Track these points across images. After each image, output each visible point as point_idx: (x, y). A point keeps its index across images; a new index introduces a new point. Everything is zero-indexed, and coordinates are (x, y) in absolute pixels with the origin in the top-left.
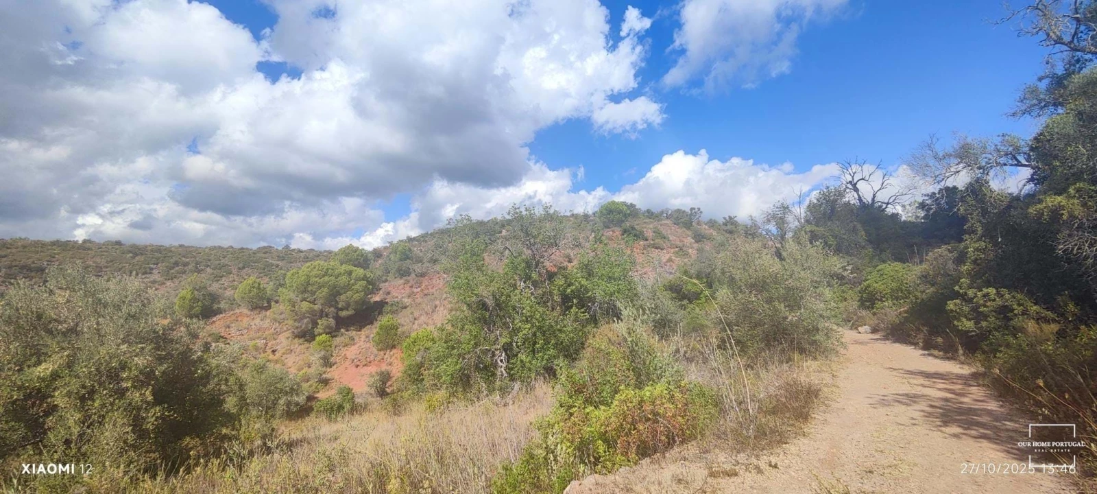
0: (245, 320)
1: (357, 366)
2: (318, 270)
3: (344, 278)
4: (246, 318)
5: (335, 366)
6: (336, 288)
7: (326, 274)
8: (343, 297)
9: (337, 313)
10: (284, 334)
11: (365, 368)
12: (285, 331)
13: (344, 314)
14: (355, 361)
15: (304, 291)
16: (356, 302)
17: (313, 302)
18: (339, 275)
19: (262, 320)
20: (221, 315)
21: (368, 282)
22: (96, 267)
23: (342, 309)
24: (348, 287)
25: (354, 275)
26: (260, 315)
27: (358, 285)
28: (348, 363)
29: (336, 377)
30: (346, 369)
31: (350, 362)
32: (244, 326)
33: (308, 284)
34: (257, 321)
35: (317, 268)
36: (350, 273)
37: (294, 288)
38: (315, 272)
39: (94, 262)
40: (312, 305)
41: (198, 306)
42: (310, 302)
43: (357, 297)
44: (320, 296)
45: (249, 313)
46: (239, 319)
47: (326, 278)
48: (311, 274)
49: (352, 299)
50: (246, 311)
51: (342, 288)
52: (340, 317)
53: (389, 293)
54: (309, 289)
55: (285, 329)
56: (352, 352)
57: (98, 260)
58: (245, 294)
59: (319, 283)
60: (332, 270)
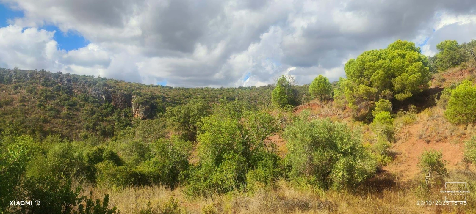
0: (317, 109)
1: (428, 142)
2: (372, 56)
3: (398, 61)
4: (317, 107)
5: (400, 141)
6: (390, 70)
7: (379, 58)
8: (398, 79)
9: (393, 96)
10: (347, 119)
11: (440, 144)
12: (348, 117)
13: (400, 97)
14: (424, 136)
15: (361, 76)
16: (412, 84)
17: (370, 85)
18: (393, 58)
19: (329, 108)
20: (301, 105)
21: (424, 63)
22: (254, 97)
23: (399, 92)
24: (402, 69)
25: (407, 57)
26: (328, 105)
27: (414, 66)
28: (414, 139)
29: (404, 152)
30: (414, 144)
31: (417, 138)
32: (316, 112)
33: (363, 69)
34: (326, 109)
35: (371, 54)
36: (403, 56)
37: (352, 73)
38: (369, 57)
39: (254, 95)
40: (368, 88)
41: (285, 98)
42: (366, 85)
43: (413, 78)
44: (376, 78)
45: (319, 103)
46: (313, 108)
47: (380, 61)
48: (366, 60)
49: (408, 81)
50: (317, 101)
51: (397, 70)
52: (396, 100)
53: (444, 80)
54: (365, 73)
55: (348, 115)
56: (417, 129)
57: (255, 94)
58: (315, 88)
59: (374, 66)
60: (385, 54)
